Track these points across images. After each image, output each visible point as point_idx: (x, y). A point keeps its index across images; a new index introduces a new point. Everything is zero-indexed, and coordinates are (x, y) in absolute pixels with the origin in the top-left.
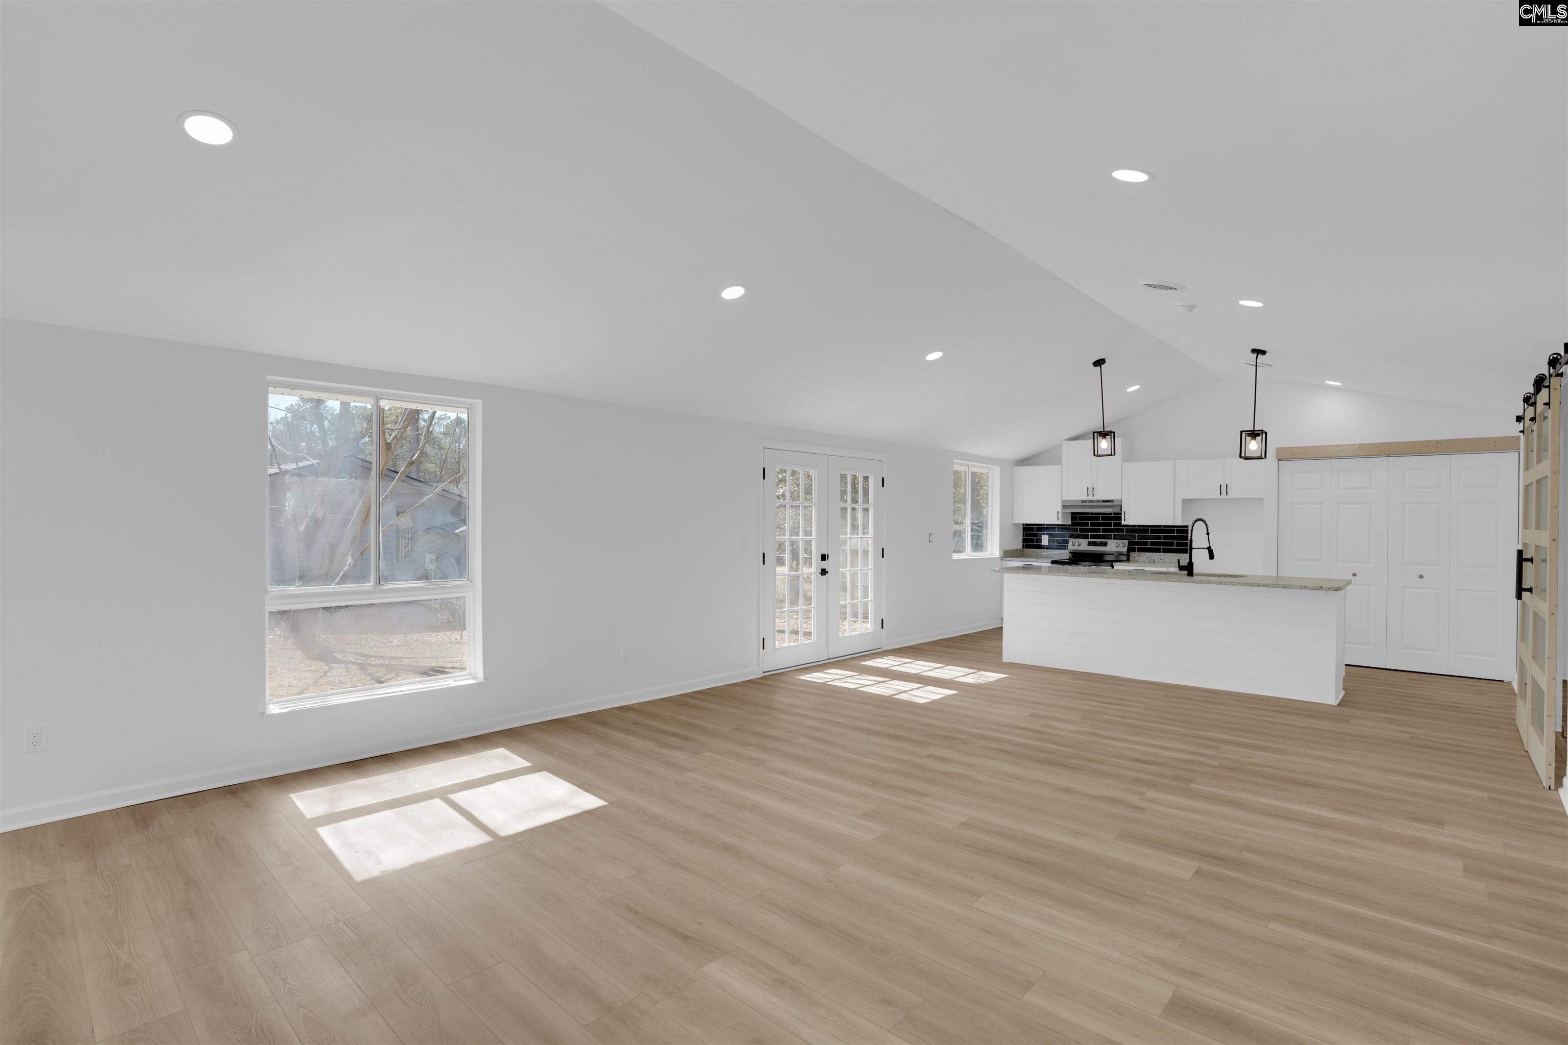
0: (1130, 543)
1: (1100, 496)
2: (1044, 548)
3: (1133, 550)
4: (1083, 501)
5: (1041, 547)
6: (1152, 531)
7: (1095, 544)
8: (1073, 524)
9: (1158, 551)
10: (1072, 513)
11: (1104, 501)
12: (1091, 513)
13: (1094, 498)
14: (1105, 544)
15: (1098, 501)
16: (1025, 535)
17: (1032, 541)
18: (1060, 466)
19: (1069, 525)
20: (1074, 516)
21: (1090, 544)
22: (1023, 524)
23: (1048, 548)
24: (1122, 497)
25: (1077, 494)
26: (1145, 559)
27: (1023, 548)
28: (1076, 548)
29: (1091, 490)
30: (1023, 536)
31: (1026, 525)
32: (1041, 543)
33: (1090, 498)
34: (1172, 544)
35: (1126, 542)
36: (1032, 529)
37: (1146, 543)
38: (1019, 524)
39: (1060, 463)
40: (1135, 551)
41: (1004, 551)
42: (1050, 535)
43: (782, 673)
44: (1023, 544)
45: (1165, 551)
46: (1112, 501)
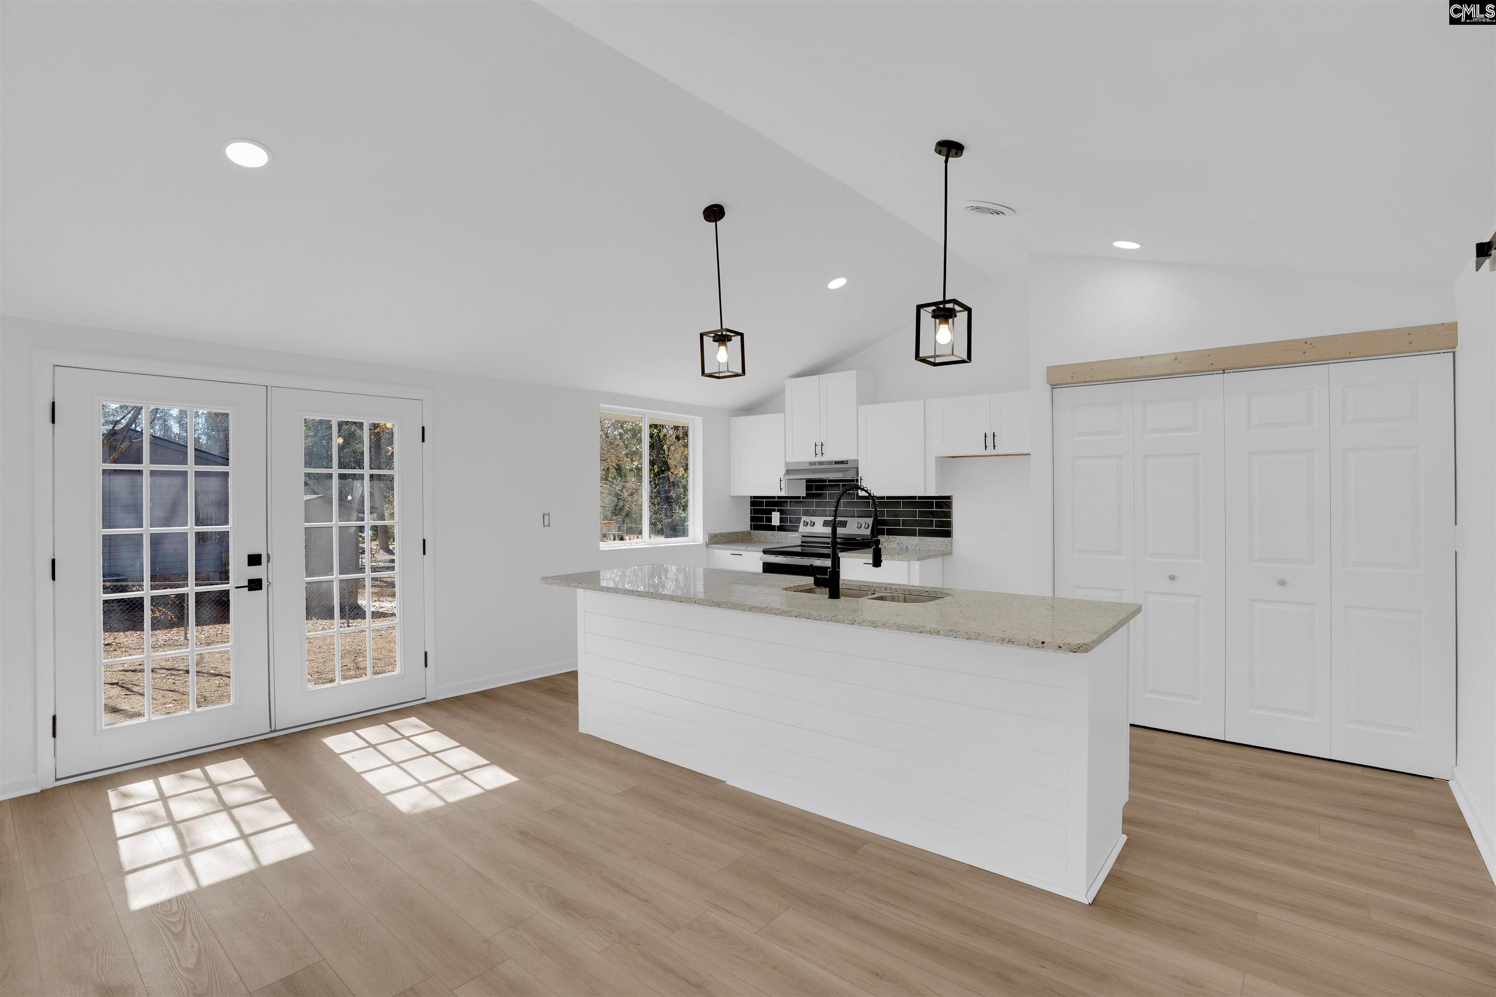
1: (831, 455)
3: (882, 532)
4: (811, 464)
5: (772, 528)
8: (808, 496)
9: (911, 533)
10: (808, 481)
11: (837, 463)
15: (830, 463)
16: (754, 512)
17: (761, 519)
18: (783, 414)
19: (803, 498)
22: (751, 497)
24: (858, 457)
25: (804, 455)
26: (896, 546)
27: (751, 529)
28: (809, 530)
30: (751, 514)
31: (755, 497)
33: (819, 458)
35: (870, 521)
36: (761, 504)
37: (897, 523)
38: (743, 498)
39: (782, 410)
40: (885, 535)
41: (709, 534)
42: (782, 512)
43: (105, 776)
44: (751, 524)
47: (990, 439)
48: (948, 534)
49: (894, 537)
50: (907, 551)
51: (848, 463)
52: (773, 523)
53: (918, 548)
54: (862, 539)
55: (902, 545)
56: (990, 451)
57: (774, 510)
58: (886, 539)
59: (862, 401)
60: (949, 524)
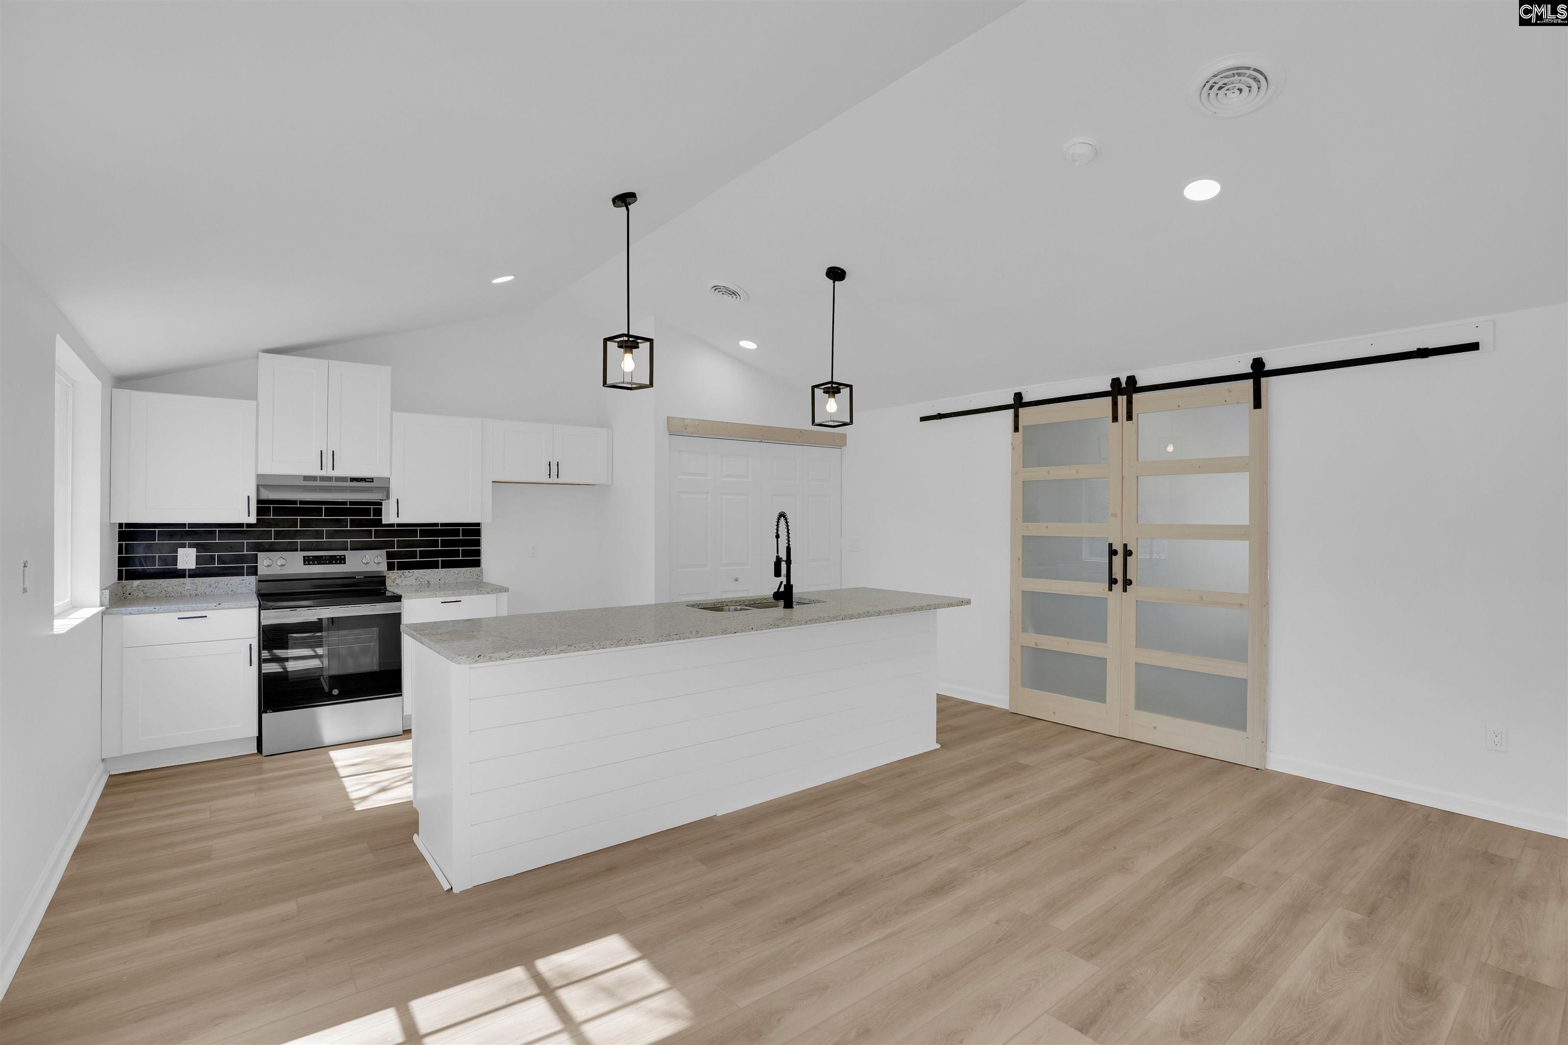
0: (389, 556)
1: (346, 469)
2: (183, 576)
4: (306, 478)
5: (181, 574)
6: (424, 533)
7: (319, 560)
9: (434, 565)
11: (353, 479)
12: (302, 502)
13: (338, 473)
14: (342, 560)
15: (339, 479)
20: (263, 506)
21: (307, 561)
23: (194, 574)
29: (326, 457)
30: (120, 552)
32: (177, 566)
33: (328, 472)
34: (456, 553)
45: (446, 565)
46: (371, 480)
47: (554, 468)
48: (477, 564)
49: (411, 571)
50: (428, 587)
51: (373, 482)
52: (181, 565)
53: (443, 582)
54: (365, 577)
55: (422, 580)
56: (554, 479)
57: (183, 546)
58: (399, 575)
59: (398, 404)
60: (478, 553)
